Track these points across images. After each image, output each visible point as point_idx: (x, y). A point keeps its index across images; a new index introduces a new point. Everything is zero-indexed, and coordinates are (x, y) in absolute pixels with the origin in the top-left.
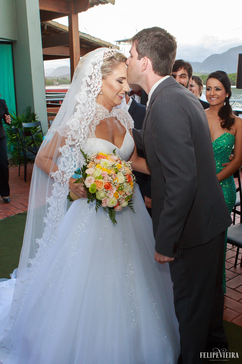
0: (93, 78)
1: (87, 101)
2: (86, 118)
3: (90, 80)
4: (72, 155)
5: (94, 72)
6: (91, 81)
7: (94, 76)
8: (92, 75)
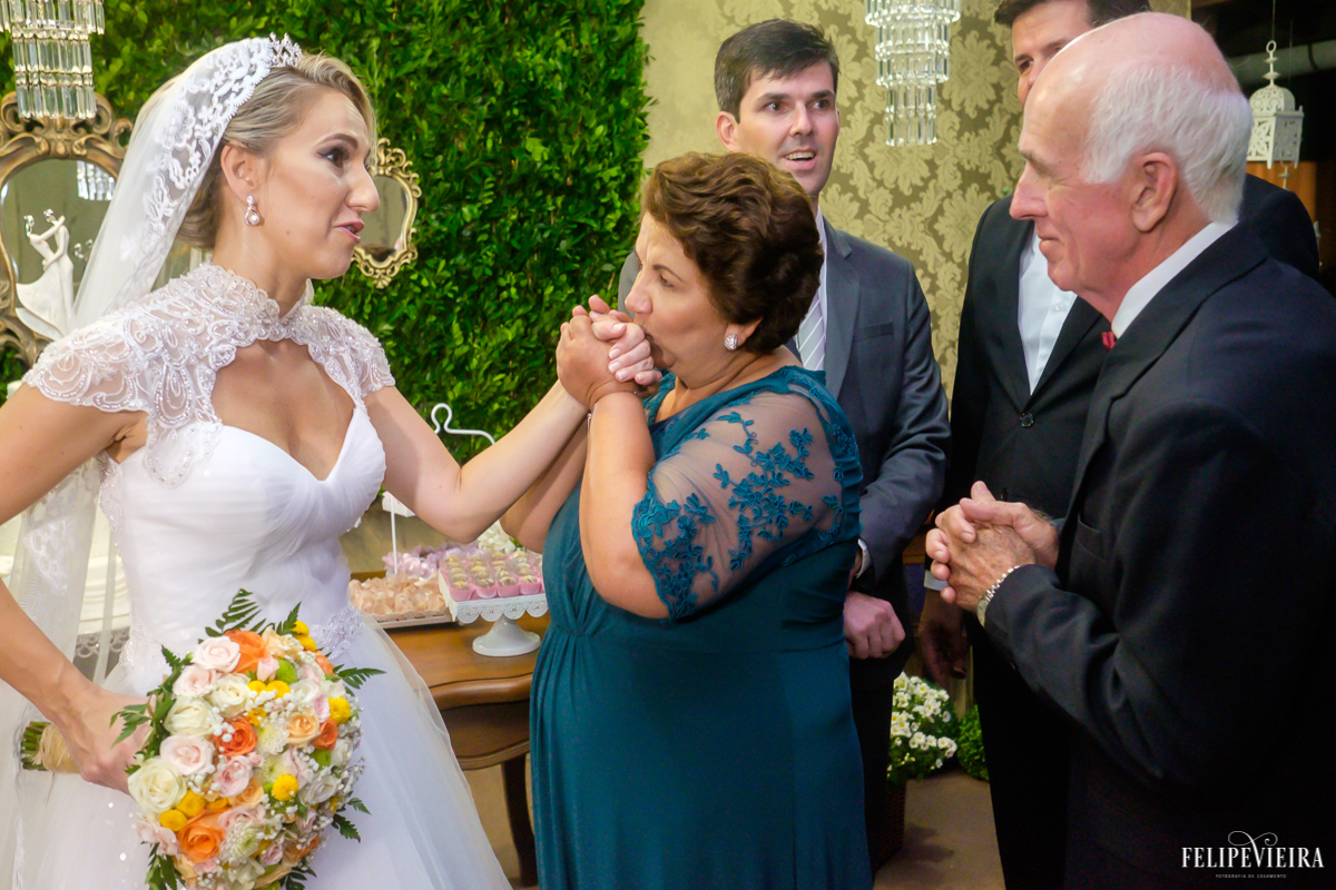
0: (191, 160)
3: (181, 170)
5: (197, 134)
6: (184, 175)
7: (198, 155)
8: (189, 146)
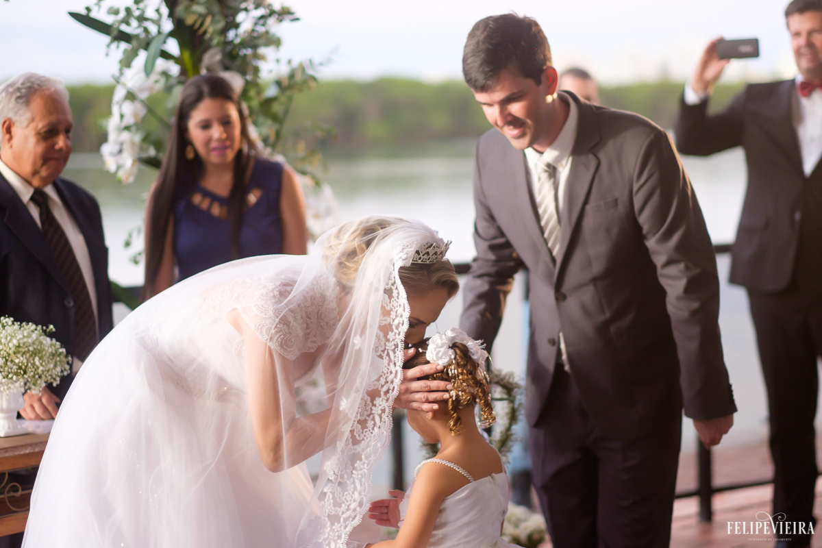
1: (385, 349)
2: (385, 389)
4: (354, 478)
